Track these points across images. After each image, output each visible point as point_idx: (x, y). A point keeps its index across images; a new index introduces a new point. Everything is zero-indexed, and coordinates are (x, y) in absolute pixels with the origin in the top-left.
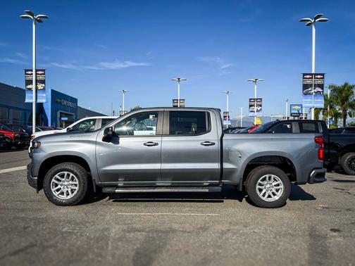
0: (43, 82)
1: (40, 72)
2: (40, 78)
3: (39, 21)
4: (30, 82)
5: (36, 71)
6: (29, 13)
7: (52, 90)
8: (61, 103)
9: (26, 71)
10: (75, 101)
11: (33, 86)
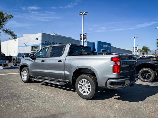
0: (85, 38)
1: (85, 35)
2: (85, 37)
3: (86, 15)
4: (81, 39)
5: (84, 34)
6: (81, 13)
7: (98, 41)
8: (102, 46)
9: (81, 35)
10: (110, 44)
11: (82, 41)
